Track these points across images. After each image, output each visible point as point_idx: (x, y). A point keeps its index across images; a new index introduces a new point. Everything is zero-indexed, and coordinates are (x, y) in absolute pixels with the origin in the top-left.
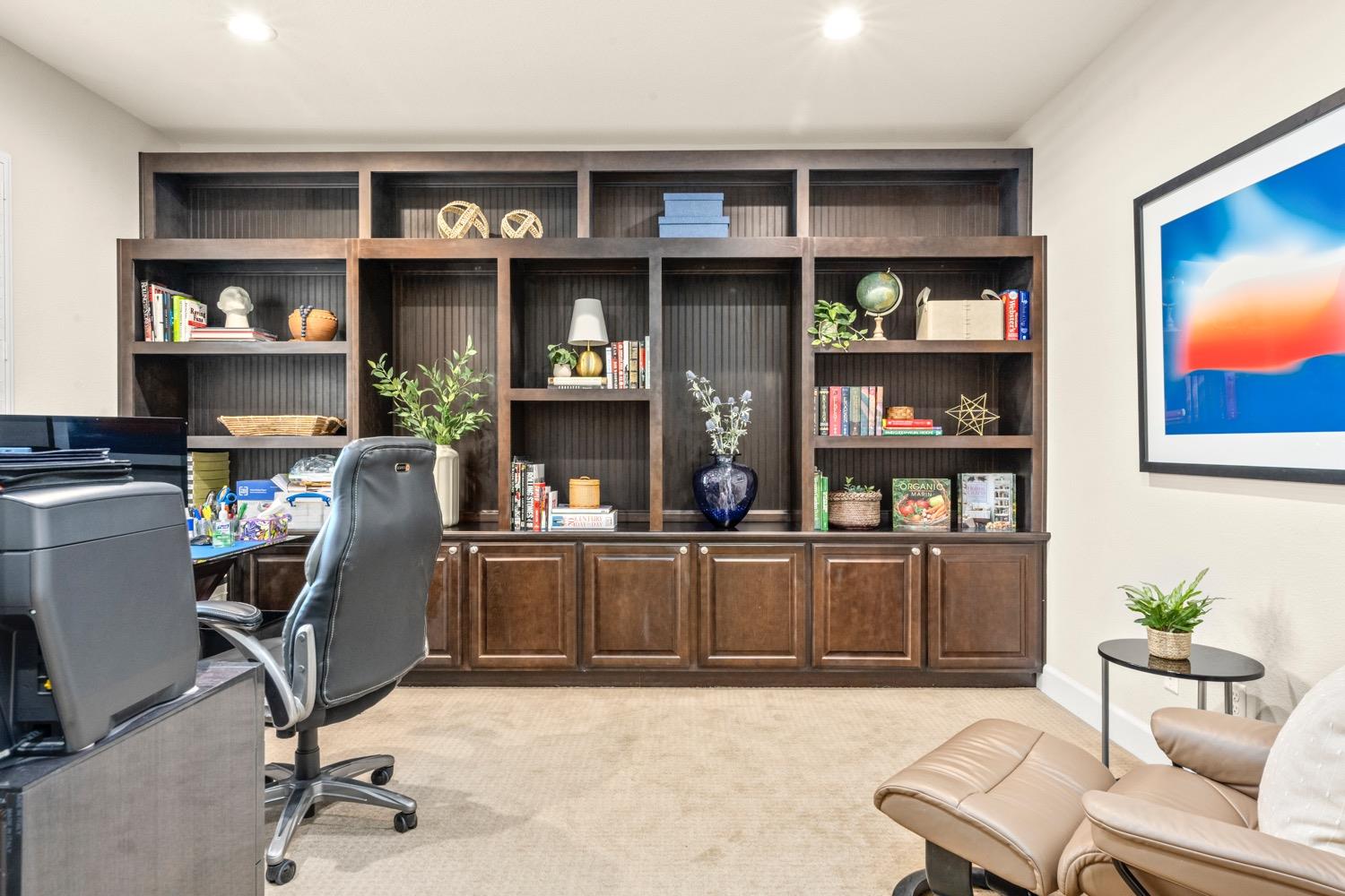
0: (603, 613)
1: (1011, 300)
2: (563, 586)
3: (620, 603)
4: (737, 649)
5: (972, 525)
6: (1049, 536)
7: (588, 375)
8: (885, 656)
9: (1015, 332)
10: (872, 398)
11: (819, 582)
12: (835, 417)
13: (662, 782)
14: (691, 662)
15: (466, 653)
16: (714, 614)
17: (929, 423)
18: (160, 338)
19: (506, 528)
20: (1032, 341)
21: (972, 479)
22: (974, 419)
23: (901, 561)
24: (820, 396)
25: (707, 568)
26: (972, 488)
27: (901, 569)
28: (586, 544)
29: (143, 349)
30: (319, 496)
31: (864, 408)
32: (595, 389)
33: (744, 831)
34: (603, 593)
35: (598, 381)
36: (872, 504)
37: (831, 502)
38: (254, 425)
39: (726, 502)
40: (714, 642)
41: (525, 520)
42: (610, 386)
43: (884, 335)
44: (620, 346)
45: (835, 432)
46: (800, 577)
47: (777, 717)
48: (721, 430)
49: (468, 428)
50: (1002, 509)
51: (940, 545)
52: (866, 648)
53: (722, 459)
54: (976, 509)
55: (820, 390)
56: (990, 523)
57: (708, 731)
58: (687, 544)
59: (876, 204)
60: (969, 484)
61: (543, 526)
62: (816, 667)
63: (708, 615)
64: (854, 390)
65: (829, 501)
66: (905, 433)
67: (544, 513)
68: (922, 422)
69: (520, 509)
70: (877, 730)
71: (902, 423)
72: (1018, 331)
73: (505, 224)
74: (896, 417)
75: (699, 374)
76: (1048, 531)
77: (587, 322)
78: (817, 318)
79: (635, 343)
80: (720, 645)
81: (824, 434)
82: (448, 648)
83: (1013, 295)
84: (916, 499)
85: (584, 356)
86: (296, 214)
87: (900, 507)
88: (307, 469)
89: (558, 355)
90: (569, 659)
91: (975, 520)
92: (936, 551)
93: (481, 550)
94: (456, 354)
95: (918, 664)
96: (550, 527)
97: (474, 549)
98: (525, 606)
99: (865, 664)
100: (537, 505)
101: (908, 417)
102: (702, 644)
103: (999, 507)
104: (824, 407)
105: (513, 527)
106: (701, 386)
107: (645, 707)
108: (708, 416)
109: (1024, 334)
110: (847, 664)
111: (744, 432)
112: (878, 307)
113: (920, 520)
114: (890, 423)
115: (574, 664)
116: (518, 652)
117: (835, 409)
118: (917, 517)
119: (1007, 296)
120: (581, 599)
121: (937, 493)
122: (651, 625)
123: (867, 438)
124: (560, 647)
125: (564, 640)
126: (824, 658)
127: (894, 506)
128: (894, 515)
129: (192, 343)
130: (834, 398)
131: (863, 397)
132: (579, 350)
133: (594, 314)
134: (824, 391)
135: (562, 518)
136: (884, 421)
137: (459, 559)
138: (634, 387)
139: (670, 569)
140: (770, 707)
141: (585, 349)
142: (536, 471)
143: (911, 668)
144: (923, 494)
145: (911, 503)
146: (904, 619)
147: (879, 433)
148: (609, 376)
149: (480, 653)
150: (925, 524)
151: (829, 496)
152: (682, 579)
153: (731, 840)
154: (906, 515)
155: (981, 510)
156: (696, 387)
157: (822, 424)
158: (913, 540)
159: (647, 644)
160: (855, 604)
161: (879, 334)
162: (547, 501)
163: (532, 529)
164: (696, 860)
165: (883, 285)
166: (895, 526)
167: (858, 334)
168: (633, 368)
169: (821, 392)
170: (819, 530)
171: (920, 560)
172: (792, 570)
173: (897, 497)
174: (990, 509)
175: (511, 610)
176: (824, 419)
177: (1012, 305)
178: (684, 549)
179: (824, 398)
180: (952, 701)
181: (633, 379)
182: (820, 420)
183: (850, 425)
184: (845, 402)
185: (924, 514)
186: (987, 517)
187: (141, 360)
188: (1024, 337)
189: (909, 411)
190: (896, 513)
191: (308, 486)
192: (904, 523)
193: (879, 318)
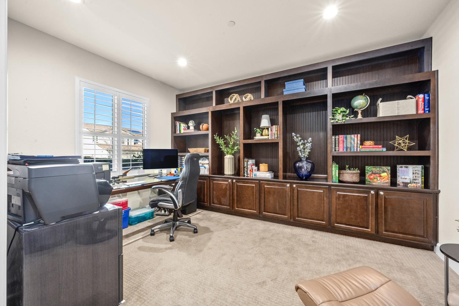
0: (266, 201)
1: (420, 98)
2: (256, 192)
3: (270, 199)
4: (305, 217)
5: (402, 184)
6: (439, 191)
7: (265, 136)
8: (359, 227)
9: (422, 110)
10: (356, 139)
11: (334, 200)
12: (341, 145)
13: (264, 254)
14: (291, 219)
15: (233, 207)
16: (298, 205)
17: (380, 147)
18: (178, 133)
19: (242, 176)
20: (430, 113)
21: (402, 167)
22: (403, 145)
23: (366, 195)
24: (335, 139)
25: (296, 191)
26: (401, 171)
27: (366, 198)
28: (261, 182)
29: (175, 135)
30: (203, 166)
31: (352, 142)
32: (266, 139)
33: (278, 278)
34: (266, 196)
35: (267, 137)
36: (355, 175)
37: (339, 174)
38: (194, 150)
39: (304, 172)
40: (298, 213)
41: (247, 174)
42: (270, 138)
43: (362, 117)
44: (273, 127)
45: (341, 150)
46: (326, 197)
47: (313, 241)
48: (303, 150)
49: (235, 150)
50: (416, 179)
51: (383, 191)
52: (351, 223)
53: (302, 159)
54: (403, 179)
55: (335, 137)
56: (410, 184)
57: (288, 241)
58: (290, 184)
59: (361, 73)
60: (400, 169)
61: (252, 176)
62: (332, 227)
63: (296, 206)
64: (348, 136)
65: (339, 173)
66: (369, 150)
67: (252, 173)
68: (377, 146)
69: (246, 171)
70: (348, 254)
71: (368, 147)
72: (424, 109)
73: (244, 98)
74: (366, 145)
75: (296, 133)
76: (439, 189)
77: (265, 121)
78: (333, 113)
79: (277, 126)
80: (300, 215)
81: (337, 151)
82: (229, 205)
83: (421, 96)
84: (375, 174)
85: (264, 130)
86: (204, 103)
87: (368, 176)
88: (202, 160)
89: (257, 131)
90: (257, 212)
91: (403, 183)
92: (382, 193)
93: (236, 181)
94: (233, 132)
95: (374, 232)
96: (253, 176)
97: (234, 181)
98: (246, 197)
99: (351, 229)
100: (250, 170)
101: (371, 145)
102: (294, 214)
103: (415, 178)
104: (337, 142)
105: (244, 176)
106: (297, 137)
107: (274, 229)
108: (299, 146)
109: (427, 111)
110: (344, 228)
111: (310, 151)
112: (359, 107)
113: (377, 181)
114: (363, 147)
115: (258, 214)
116: (245, 209)
117: (341, 143)
118: (375, 180)
119: (418, 97)
120: (260, 196)
121: (384, 172)
122: (279, 206)
123: (354, 152)
124: (255, 209)
125: (256, 207)
126: (335, 224)
127: (366, 176)
128: (366, 179)
129: (184, 133)
130: (341, 139)
131: (352, 138)
132: (263, 129)
133: (267, 119)
134: (337, 137)
135: (256, 174)
136: (361, 146)
137: (231, 183)
138: (276, 138)
139: (284, 191)
140: (313, 237)
141: (265, 129)
142: (251, 162)
143: (370, 234)
144: (378, 172)
145: (373, 175)
146: (368, 216)
147: (358, 150)
148: (270, 135)
149: (236, 207)
150: (379, 183)
151: (339, 171)
152: (288, 194)
153: (271, 280)
154: (371, 179)
155: (406, 179)
156: (295, 137)
157: (336, 148)
158: (372, 189)
159: (278, 212)
160: (347, 208)
161: (360, 116)
162: (253, 170)
163: (249, 177)
164: (257, 284)
165: (360, 100)
166: (366, 183)
167: (349, 117)
168: (276, 133)
169: (336, 137)
170: (335, 182)
171: (374, 195)
172: (324, 195)
173: (367, 173)
174: (410, 179)
175: (243, 197)
176: (337, 146)
177: (421, 100)
178: (288, 185)
179: (337, 139)
180: (387, 249)
181: (276, 136)
182: (335, 146)
183: (347, 148)
184: (345, 140)
185: (379, 179)
186: (409, 182)
187: (175, 137)
188: (427, 112)
189: (372, 142)
190: (367, 178)
191: (202, 164)
192: (370, 182)
193: (360, 111)
